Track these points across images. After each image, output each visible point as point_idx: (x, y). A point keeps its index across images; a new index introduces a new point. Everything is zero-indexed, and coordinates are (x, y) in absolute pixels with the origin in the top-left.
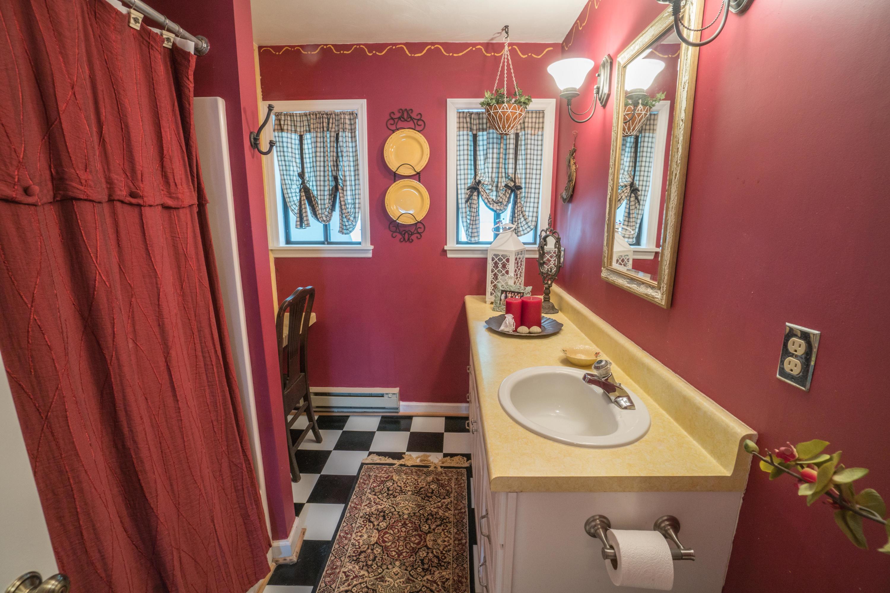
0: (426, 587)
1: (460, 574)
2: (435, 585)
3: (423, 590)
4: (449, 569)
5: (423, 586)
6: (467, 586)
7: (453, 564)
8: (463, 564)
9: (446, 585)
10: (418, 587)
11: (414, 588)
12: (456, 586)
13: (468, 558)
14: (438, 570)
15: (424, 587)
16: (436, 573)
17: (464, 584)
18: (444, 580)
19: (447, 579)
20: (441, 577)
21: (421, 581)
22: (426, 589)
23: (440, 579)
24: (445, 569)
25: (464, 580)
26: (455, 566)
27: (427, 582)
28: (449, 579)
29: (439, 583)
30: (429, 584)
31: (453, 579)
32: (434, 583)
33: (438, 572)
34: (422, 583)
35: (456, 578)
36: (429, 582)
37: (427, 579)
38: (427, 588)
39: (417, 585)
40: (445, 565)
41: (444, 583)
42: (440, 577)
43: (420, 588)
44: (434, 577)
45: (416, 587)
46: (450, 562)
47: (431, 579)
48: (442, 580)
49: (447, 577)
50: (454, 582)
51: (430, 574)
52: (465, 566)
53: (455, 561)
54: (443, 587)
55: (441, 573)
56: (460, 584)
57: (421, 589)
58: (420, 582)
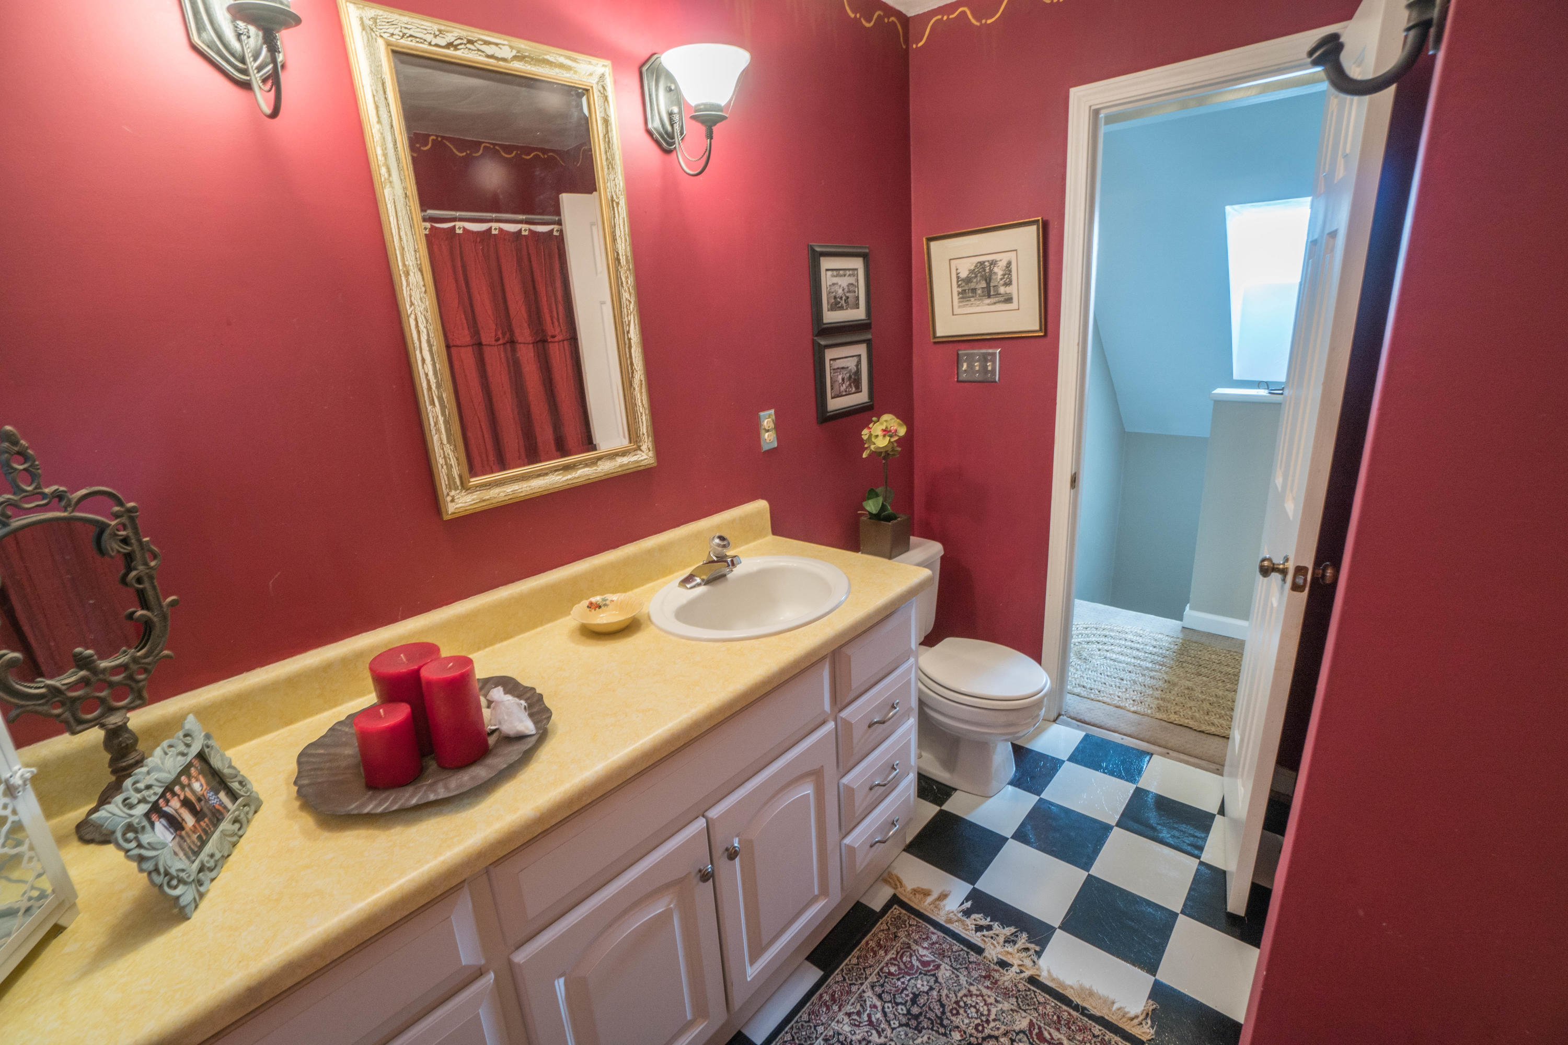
0: (890, 1025)
1: (824, 1010)
2: (874, 1019)
3: (897, 1023)
4: (833, 1029)
5: (893, 1029)
6: (829, 987)
7: (822, 1033)
8: (806, 1022)
9: (858, 1007)
10: (902, 1033)
11: (910, 1035)
12: (844, 998)
13: (790, 1026)
14: (852, 1041)
15: (893, 1026)
16: (859, 1037)
17: (830, 991)
18: (855, 1017)
19: (849, 1017)
20: (855, 1025)
21: (892, 1040)
22: (892, 1022)
23: (860, 1022)
24: (839, 1034)
25: (826, 997)
26: (820, 1029)
27: (883, 1030)
28: (846, 1014)
29: (866, 1019)
30: (882, 1026)
31: (840, 1010)
32: (873, 1022)
33: (854, 1038)
34: (892, 1035)
35: (836, 1008)
36: (880, 1030)
37: (880, 1036)
38: (888, 1022)
39: (903, 1037)
40: (835, 1039)
41: (859, 1013)
42: (858, 1026)
43: (900, 1029)
44: (867, 1032)
45: (906, 1035)
46: (823, 1040)
47: (874, 1032)
48: (858, 1018)
49: (846, 1020)
50: (841, 1005)
51: (870, 1042)
52: (805, 1017)
53: (814, 1036)
54: (863, 1008)
55: (850, 1032)
56: (836, 996)
57: (899, 1027)
58: (894, 1039)
